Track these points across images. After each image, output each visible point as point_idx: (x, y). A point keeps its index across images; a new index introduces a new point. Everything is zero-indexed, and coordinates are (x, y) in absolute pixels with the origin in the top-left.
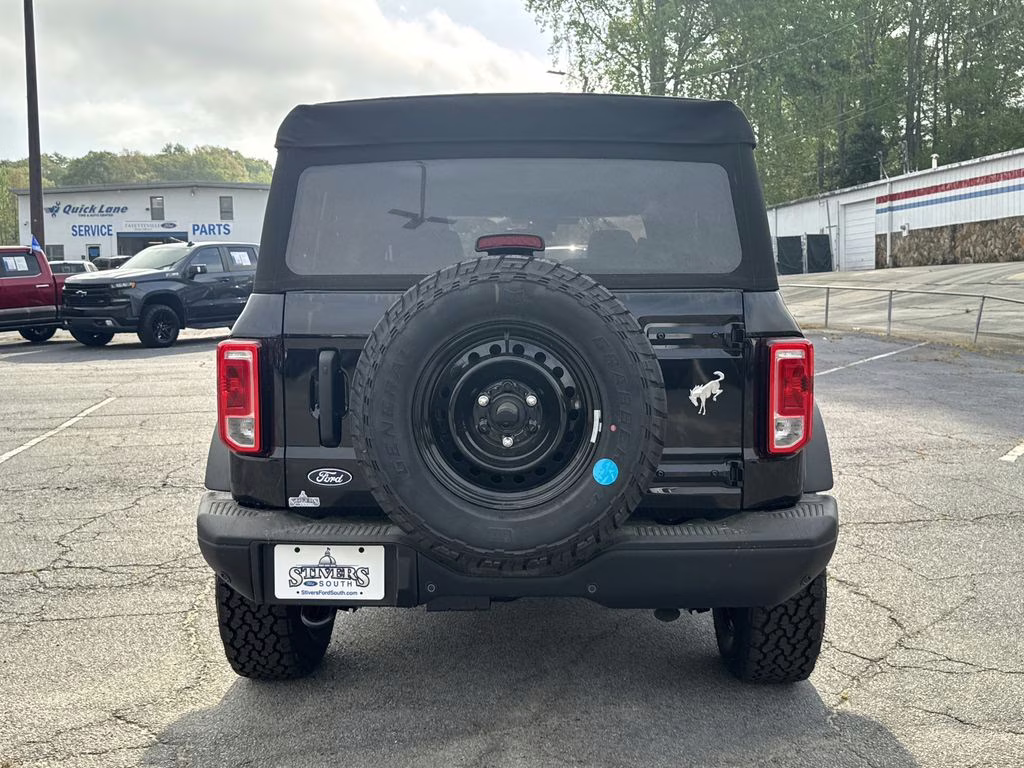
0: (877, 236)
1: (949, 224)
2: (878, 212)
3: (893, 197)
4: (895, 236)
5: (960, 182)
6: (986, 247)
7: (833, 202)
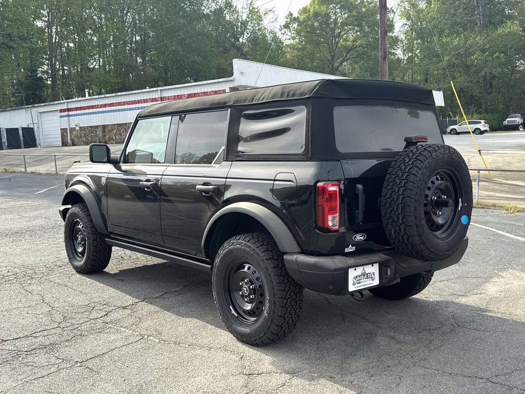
0: (61, 129)
1: (101, 124)
2: (61, 117)
3: (69, 110)
4: (72, 130)
5: (105, 104)
6: (121, 136)
7: (34, 110)
